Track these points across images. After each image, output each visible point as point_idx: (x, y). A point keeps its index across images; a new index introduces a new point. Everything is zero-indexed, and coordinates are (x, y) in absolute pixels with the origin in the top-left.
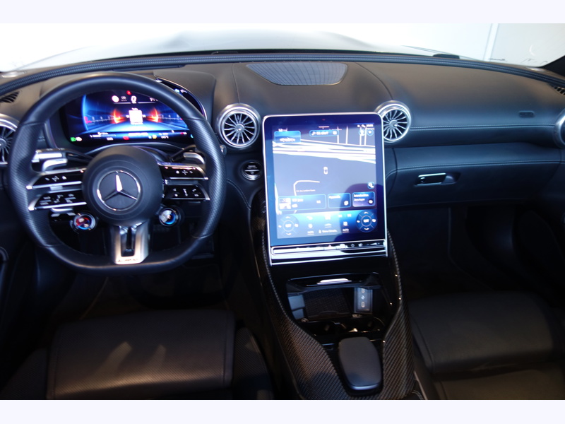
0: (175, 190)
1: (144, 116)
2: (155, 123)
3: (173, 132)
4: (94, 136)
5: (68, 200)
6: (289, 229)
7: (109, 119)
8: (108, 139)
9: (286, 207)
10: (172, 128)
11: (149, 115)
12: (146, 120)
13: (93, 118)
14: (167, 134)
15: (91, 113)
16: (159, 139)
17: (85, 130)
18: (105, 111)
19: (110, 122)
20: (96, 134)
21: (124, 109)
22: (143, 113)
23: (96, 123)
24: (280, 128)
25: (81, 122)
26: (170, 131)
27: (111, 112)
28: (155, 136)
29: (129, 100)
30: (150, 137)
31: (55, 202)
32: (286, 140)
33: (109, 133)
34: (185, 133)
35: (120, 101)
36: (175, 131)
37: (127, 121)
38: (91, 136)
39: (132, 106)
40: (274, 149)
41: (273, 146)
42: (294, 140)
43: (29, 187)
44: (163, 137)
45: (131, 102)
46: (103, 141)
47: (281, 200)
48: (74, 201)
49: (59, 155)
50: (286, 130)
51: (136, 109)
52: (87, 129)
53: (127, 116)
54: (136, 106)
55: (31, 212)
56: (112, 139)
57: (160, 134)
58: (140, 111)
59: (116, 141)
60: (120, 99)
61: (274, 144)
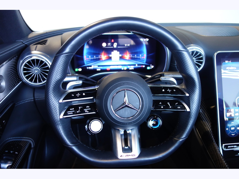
0: (160, 103)
1: (121, 55)
2: (126, 60)
3: (137, 65)
4: (90, 68)
5: (86, 110)
6: (233, 131)
7: (99, 58)
8: (98, 70)
9: (231, 115)
10: (136, 63)
11: (124, 55)
12: (122, 58)
13: (90, 57)
14: (133, 66)
15: (89, 53)
16: (128, 70)
17: (84, 64)
18: (97, 52)
19: (99, 59)
20: (91, 66)
21: (108, 51)
22: (120, 54)
23: (91, 60)
24: (227, 60)
25: (83, 59)
26: (135, 65)
27: (101, 53)
28: (125, 68)
29: (112, 45)
30: (123, 69)
31: (78, 112)
32: (230, 68)
33: (99, 66)
34: (144, 66)
35: (107, 46)
36: (138, 65)
37: (110, 58)
38: (87, 68)
39: (114, 49)
40: (222, 74)
41: (222, 72)
42: (235, 68)
43: (61, 101)
44: (130, 69)
45: (113, 46)
46: (95, 71)
47: (228, 110)
48: (89, 111)
49: (75, 78)
50: (230, 62)
51: (116, 51)
52: (86, 63)
53: (110, 56)
54: (116, 49)
55: (61, 119)
56: (99, 70)
57: (129, 67)
58: (119, 52)
59: (102, 71)
60: (107, 45)
61: (223, 71)
